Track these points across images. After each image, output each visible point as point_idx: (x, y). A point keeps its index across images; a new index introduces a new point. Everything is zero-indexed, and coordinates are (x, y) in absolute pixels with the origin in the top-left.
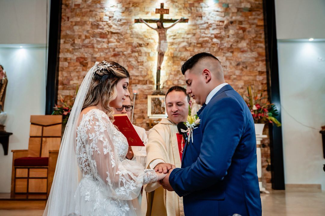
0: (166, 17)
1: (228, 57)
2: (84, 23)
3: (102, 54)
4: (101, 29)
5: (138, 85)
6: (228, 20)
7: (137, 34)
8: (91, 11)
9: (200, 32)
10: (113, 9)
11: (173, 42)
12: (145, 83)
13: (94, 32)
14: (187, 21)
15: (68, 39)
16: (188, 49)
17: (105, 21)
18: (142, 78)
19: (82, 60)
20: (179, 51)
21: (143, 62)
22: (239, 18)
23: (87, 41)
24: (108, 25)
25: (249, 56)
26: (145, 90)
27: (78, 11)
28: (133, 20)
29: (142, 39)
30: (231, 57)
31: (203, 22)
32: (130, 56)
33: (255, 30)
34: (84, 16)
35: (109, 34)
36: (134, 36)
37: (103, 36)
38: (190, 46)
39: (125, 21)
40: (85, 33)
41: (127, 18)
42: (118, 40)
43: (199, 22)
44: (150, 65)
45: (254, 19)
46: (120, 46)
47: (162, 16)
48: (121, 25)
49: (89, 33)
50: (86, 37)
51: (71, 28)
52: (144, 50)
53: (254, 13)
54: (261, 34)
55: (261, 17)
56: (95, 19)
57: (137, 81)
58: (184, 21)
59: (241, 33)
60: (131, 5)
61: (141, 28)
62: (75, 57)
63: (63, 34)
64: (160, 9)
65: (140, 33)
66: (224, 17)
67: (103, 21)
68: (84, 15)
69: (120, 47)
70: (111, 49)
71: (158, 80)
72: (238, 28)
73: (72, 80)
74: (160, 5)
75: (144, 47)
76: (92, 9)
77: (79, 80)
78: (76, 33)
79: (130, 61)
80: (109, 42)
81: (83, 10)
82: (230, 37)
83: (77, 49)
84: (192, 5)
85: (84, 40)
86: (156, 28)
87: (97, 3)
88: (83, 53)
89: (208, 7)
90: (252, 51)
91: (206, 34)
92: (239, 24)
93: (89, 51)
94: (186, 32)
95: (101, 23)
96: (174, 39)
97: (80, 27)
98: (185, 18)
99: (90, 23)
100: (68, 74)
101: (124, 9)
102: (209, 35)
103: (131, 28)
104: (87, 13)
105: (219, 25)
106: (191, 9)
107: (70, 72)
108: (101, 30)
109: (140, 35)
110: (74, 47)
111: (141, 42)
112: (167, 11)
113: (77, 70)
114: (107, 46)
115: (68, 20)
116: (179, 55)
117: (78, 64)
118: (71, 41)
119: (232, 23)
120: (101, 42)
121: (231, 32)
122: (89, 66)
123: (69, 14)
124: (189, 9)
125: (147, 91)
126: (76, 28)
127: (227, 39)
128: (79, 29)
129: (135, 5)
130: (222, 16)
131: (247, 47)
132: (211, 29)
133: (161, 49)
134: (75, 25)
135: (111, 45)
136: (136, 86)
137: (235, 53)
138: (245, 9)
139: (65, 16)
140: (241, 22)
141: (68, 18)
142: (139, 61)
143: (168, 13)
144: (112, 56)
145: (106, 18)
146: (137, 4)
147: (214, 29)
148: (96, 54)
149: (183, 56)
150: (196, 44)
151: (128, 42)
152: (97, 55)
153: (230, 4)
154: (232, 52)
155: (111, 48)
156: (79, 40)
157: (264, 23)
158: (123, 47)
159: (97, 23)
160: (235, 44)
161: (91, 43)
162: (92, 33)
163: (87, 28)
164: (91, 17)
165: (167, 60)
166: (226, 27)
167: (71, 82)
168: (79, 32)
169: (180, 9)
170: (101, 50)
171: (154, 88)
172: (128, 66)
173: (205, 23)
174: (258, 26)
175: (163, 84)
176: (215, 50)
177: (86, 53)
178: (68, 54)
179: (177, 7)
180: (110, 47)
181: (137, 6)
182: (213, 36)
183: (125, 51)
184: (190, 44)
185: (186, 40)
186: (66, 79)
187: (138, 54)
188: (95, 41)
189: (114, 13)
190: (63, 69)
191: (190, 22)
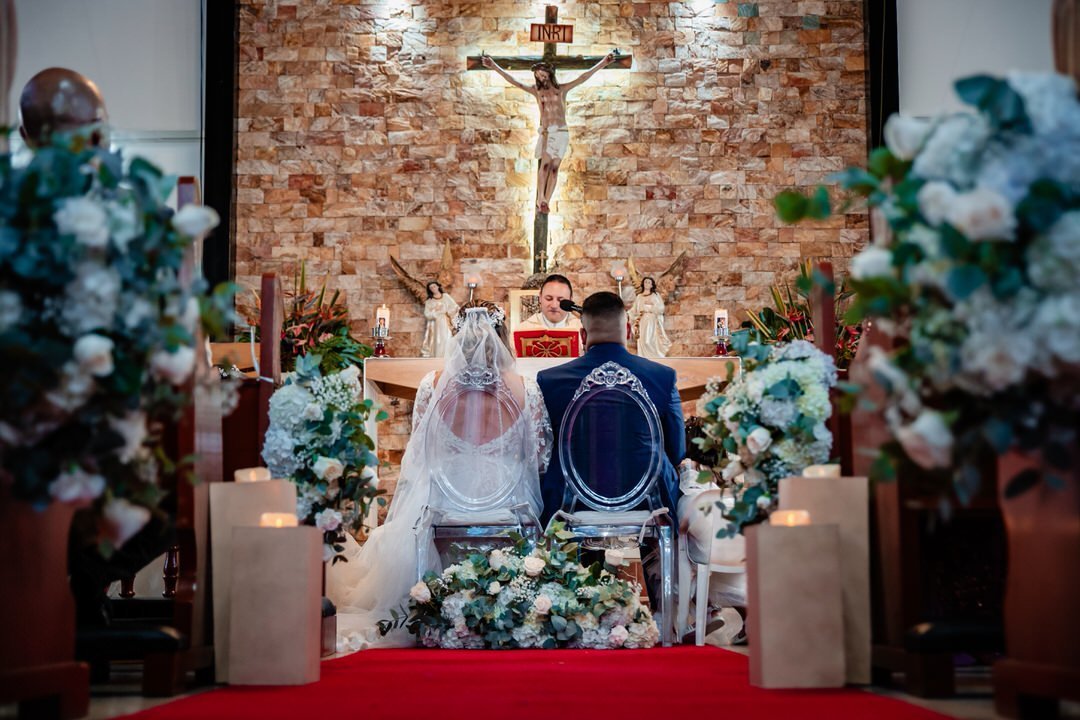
0: (562, 50)
1: (752, 172)
2: (310, 68)
3: (367, 163)
4: (362, 86)
5: (478, 260)
6: (754, 56)
7: (474, 104)
8: (329, 29)
9: (668, 94)
10: (401, 24)
11: (584, 127)
12: (501, 253)
13: (344, 94)
14: (625, 62)
15: (261, 118)
16: (630, 147)
17: (374, 63)
18: (490, 237)
19: (306, 183)
20: (603, 155)
21: (494, 188)
22: (786, 49)
23: (320, 124)
24: (386, 74)
25: (818, 168)
26: (502, 273)
27: (291, 28)
28: (463, 59)
29: (490, 118)
30: (760, 172)
31: (677, 63)
32: (454, 171)
33: (837, 87)
34: (310, 45)
35: (388, 102)
36: (464, 109)
37: (369, 107)
38: (636, 140)
39: (437, 62)
40: (314, 98)
41: (444, 51)
42: (418, 122)
43: (667, 63)
44: (516, 198)
45: (836, 52)
46: (422, 138)
47: (550, 48)
48: (427, 74)
49: (327, 100)
50: (319, 112)
51: (267, 83)
52: (497, 153)
53: (835, 34)
54: (855, 99)
55: (858, 44)
56: (344, 55)
57: (476, 248)
59: (794, 97)
60: (456, 11)
61: (487, 84)
62: (286, 175)
63: (244, 100)
64: (544, 26)
65: (485, 100)
66: (741, 47)
67: (368, 62)
68: (308, 41)
69: (425, 142)
70: (395, 149)
71: (540, 244)
72: (785, 81)
73: (278, 244)
74: (544, 8)
75: (496, 143)
76: (335, 23)
77: (301, 244)
78: (287, 100)
79: (454, 188)
80: (388, 128)
81: (307, 26)
82: (759, 111)
83: (292, 148)
84: (643, 10)
85: (311, 121)
86: (533, 87)
87: (349, 3)
88: (309, 161)
89: (695, 15)
90: (826, 152)
91: (686, 101)
92: (788, 69)
93: (328, 155)
94: (624, 96)
95: (362, 67)
96: (588, 117)
97: (299, 80)
98: (623, 53)
99: (328, 66)
100: (264, 227)
101: (433, 22)
102: (695, 105)
103: (457, 84)
104: (318, 34)
105: (728, 73)
106: (641, 24)
107: (271, 221)
108: (363, 91)
109: (483, 105)
110: (281, 141)
111: (487, 128)
112: (567, 31)
113: (292, 214)
114: (383, 140)
115: (261, 59)
116: (603, 166)
117: (295, 193)
118: (273, 122)
119: (766, 64)
120: (365, 128)
121: (765, 94)
122: (329, 200)
123: (263, 39)
124: (634, 23)
125: (508, 277)
126: (286, 82)
127: (750, 117)
128: (295, 85)
129: (468, 12)
130: (735, 46)
131: (812, 140)
132: (701, 84)
133: (549, 150)
134: (283, 73)
135: (395, 137)
136: (474, 262)
137: (776, 161)
138: (808, 19)
139: (251, 43)
140: (794, 64)
141: (260, 50)
142: (482, 185)
143: (571, 41)
144: (399, 171)
145: (378, 53)
146: (474, 9)
147: (710, 86)
148: (351, 164)
149: (614, 169)
150: (654, 133)
151: (447, 127)
152: (353, 169)
153: (762, 5)
154: (766, 157)
155: (396, 146)
156: (298, 121)
157: (867, 63)
158: (431, 145)
159: (351, 68)
160: (775, 132)
161: (336, 128)
162: (336, 100)
163: (321, 83)
164: (330, 50)
165: (566, 184)
166: (748, 81)
167: (276, 252)
168: (296, 94)
169: (608, 23)
170: (365, 151)
171: (529, 269)
172: (447, 201)
173: (683, 67)
174: (846, 74)
175: (556, 256)
176: (712, 152)
177: (320, 161)
178: (265, 163)
179: (597, 15)
180: (392, 142)
181: (474, 15)
182: (707, 107)
183: (439, 156)
184: (636, 133)
185: (624, 120)
186: (259, 240)
187: (480, 164)
188: (346, 126)
189: (404, 37)
190: (249, 212)
191: (636, 65)
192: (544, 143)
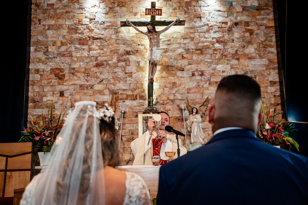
0: (158, 18)
1: (233, 65)
2: (59, 27)
3: (82, 63)
4: (80, 34)
5: (126, 101)
6: (232, 21)
7: (123, 40)
8: (67, 12)
9: (199, 36)
10: (95, 10)
11: (167, 48)
12: (135, 98)
13: (73, 37)
14: (183, 23)
15: (40, 47)
16: (185, 56)
17: (84, 25)
18: (130, 92)
19: (57, 72)
20: (174, 59)
21: (131, 73)
22: (244, 18)
23: (63, 48)
24: (89, 29)
25: (258, 63)
26: (135, 106)
27: (52, 12)
28: (119, 23)
29: (130, 45)
30: (236, 65)
31: (202, 24)
32: (116, 66)
33: (264, 32)
34: (59, 18)
35: (90, 40)
36: (120, 42)
37: (82, 42)
38: (187, 53)
39: (109, 24)
40: (61, 39)
41: (112, 20)
42: (102, 47)
43: (198, 24)
44: (140, 76)
45: (263, 19)
46: (103, 53)
47: (153, 17)
48: (105, 29)
49: (66, 39)
50: (62, 44)
51: (43, 33)
52: (133, 59)
53: (262, 12)
54: (271, 37)
55: (271, 16)
56: (73, 22)
57: (125, 96)
58: (179, 23)
59: (248, 36)
60: (116, 4)
61: (129, 32)
62: (49, 68)
63: (33, 40)
64: (150, 9)
65: (128, 38)
66: (227, 17)
67: (82, 25)
68: (58, 17)
69: (104, 55)
70: (92, 58)
71: (150, 94)
72: (244, 30)
73: (45, 96)
74: (150, 4)
75: (132, 55)
76: (70, 10)
77: (55, 96)
78: (50, 39)
79: (116, 73)
80: (90, 50)
81: (58, 11)
82: (234, 41)
83: (52, 58)
84: (188, 4)
85: (59, 47)
86: (147, 32)
87: (75, 2)
88: (58, 63)
89: (208, 6)
90: (261, 57)
91: (206, 38)
92: (245, 26)
93: (66, 60)
94: (182, 36)
95: (80, 26)
96: (168, 45)
97: (55, 32)
98: (181, 19)
99: (66, 26)
100: (40, 89)
101: (108, 9)
102: (210, 40)
103: (117, 33)
104: (62, 14)
105: (222, 27)
106: (188, 9)
107: (43, 87)
108: (80, 36)
109: (127, 40)
110: (47, 56)
111: (128, 49)
112: (160, 11)
113: (51, 84)
114: (88, 55)
115: (40, 24)
116: (175, 63)
117: (53, 76)
118: (44, 48)
119: (236, 24)
120: (80, 50)
121: (236, 35)
122: (66, 78)
123: (41, 16)
124: (185, 9)
125: (138, 108)
126: (50, 33)
127: (231, 44)
128: (53, 34)
129: (121, 5)
130: (224, 17)
131: (255, 52)
132: (212, 32)
133: (153, 57)
134: (48, 29)
135: (92, 53)
136: (124, 102)
137: (242, 61)
138: (252, 7)
139: (36, 18)
140: (247, 24)
141: (40, 20)
142: (127, 71)
143: (161, 15)
144: (94, 67)
145: (86, 21)
146: (123, 4)
147: (215, 32)
148: (75, 64)
149: (179, 64)
150: (194, 50)
151: (113, 49)
152: (76, 66)
153: (234, 2)
154: (238, 59)
155: (93, 56)
156: (54, 47)
157: (275, 23)
158: (107, 56)
159: (75, 27)
160: (241, 50)
161: (69, 50)
162: (69, 39)
163: (63, 33)
164: (67, 20)
165: (160, 71)
166: (230, 30)
167: (45, 99)
168: (54, 37)
169: (175, 9)
170: (81, 59)
171: (146, 105)
172: (113, 78)
173: (205, 25)
174: (267, 27)
175: (157, 99)
176: (217, 57)
177: (63, 63)
178: (41, 64)
179: (171, 6)
180: (91, 55)
181: (123, 6)
182: (215, 40)
183: (110, 60)
184: (188, 51)
185: (182, 45)
186: (38, 94)
187: (126, 63)
188: (73, 49)
189: (96, 15)
190: (34, 83)
191: (186, 25)
192: (151, 55)
